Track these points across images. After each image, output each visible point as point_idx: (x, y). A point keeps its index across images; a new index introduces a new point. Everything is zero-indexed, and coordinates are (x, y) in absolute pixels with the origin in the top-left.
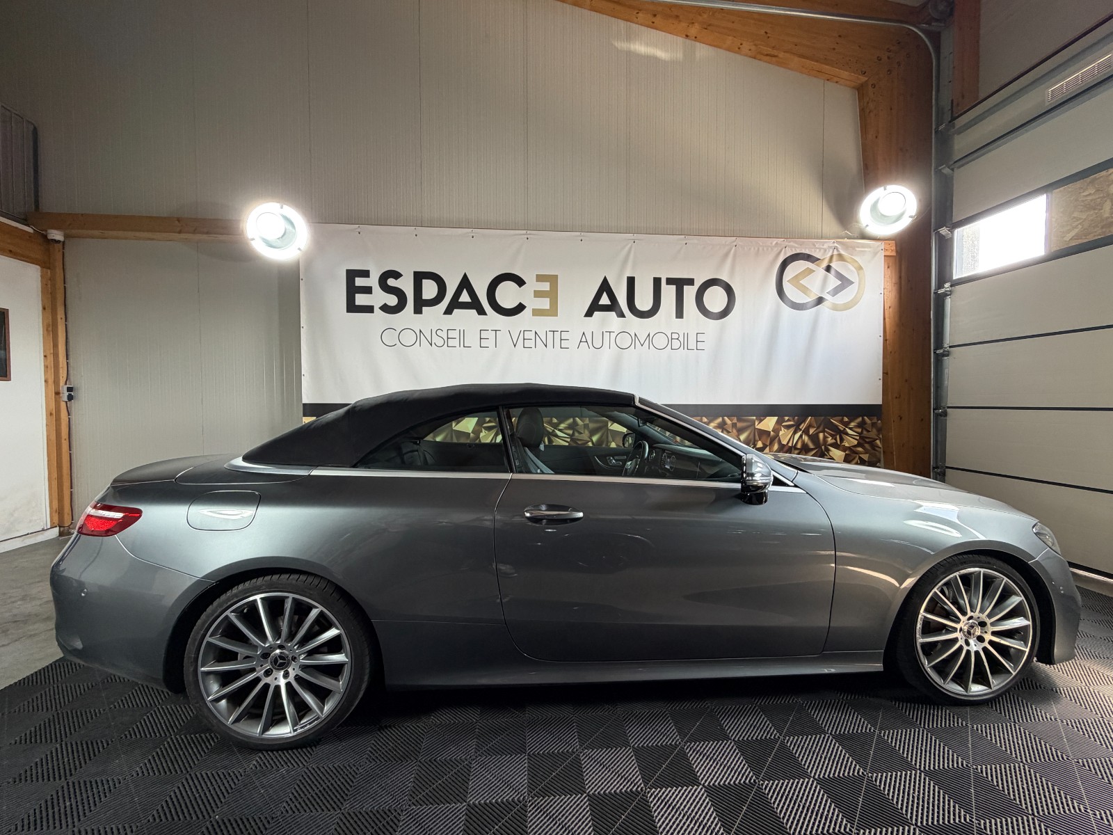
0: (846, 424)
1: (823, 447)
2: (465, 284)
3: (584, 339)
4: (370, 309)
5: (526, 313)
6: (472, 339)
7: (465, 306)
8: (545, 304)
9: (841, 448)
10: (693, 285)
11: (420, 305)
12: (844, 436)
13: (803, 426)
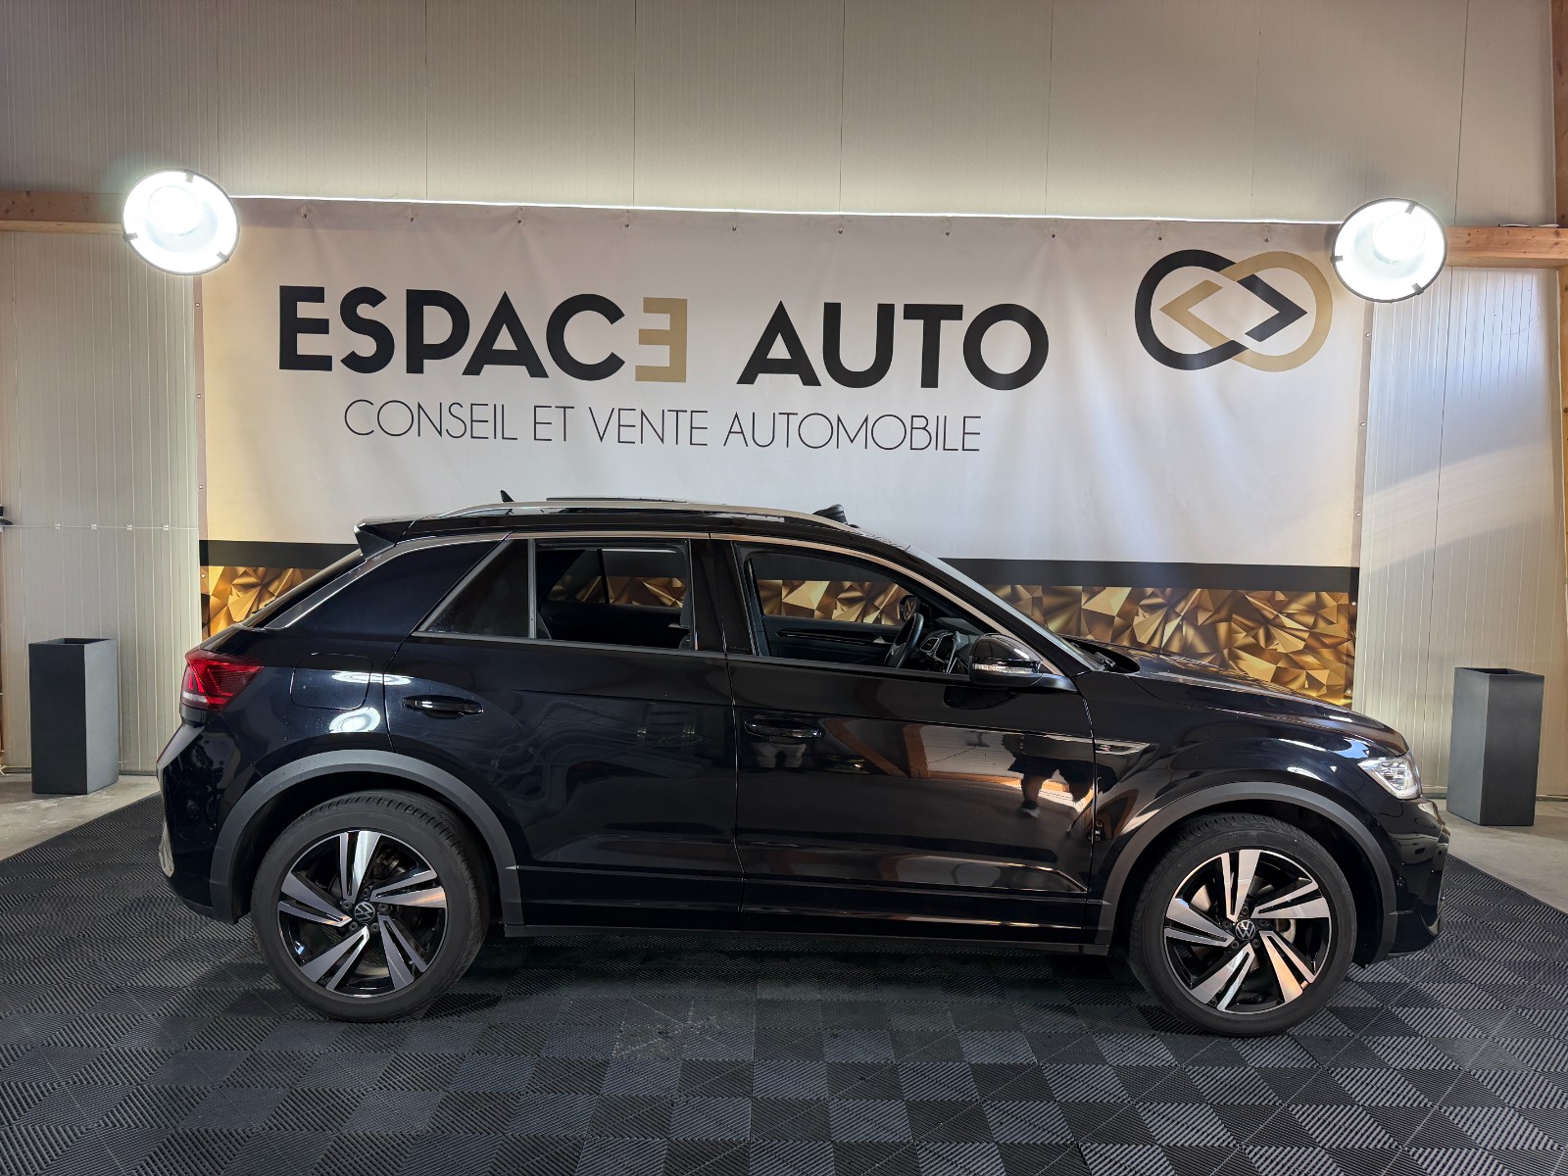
0: (1280, 607)
1: (1226, 652)
2: (505, 314)
3: (736, 428)
4: (323, 363)
5: (625, 374)
6: (518, 423)
7: (504, 358)
8: (660, 356)
9: (1268, 655)
10: (960, 318)
11: (419, 355)
12: (1276, 632)
13: (1183, 608)
